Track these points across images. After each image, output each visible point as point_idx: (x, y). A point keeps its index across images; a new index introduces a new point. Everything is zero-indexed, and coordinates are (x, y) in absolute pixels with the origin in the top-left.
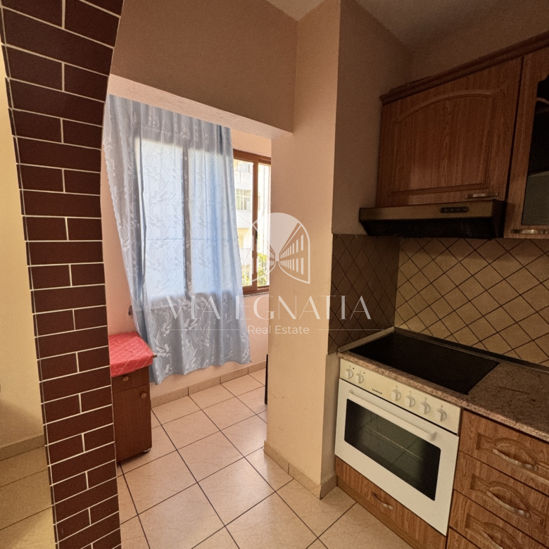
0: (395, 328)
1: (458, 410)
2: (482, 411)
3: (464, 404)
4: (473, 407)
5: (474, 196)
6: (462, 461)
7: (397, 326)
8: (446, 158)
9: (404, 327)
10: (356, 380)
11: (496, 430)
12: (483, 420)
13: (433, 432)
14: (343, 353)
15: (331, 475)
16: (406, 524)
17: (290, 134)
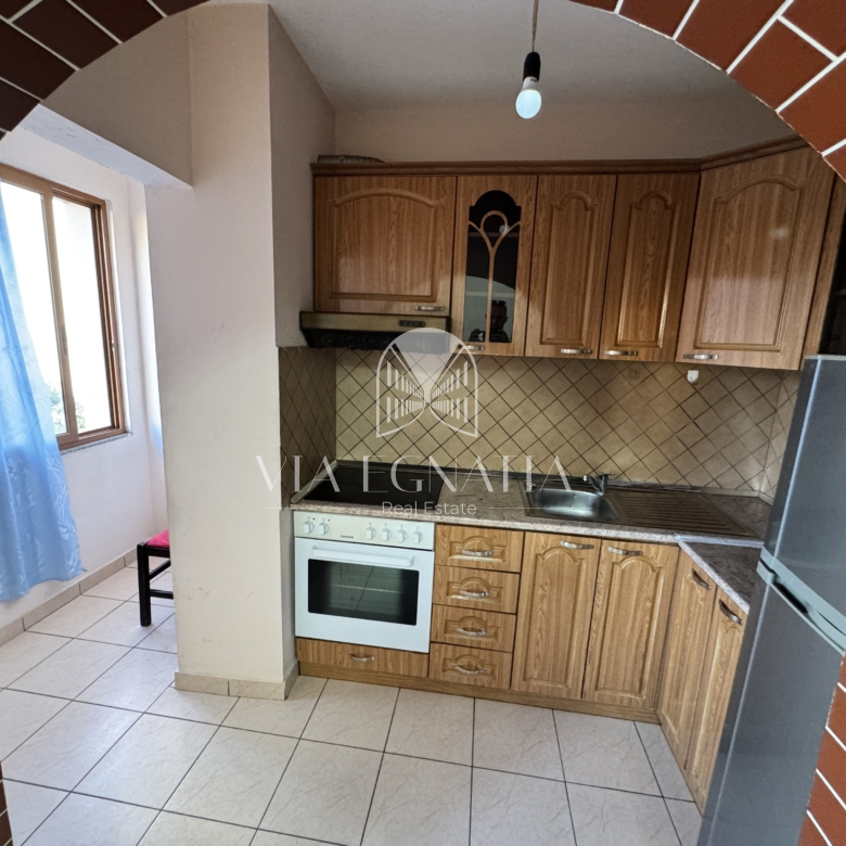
0: (338, 461)
1: (432, 525)
2: (452, 520)
3: (438, 519)
4: (446, 519)
5: (423, 308)
6: (439, 573)
7: (339, 458)
8: (394, 263)
9: (348, 458)
10: (319, 532)
11: (463, 533)
12: (454, 528)
13: (411, 557)
14: (298, 503)
15: (293, 665)
16: (390, 665)
17: (190, 187)
